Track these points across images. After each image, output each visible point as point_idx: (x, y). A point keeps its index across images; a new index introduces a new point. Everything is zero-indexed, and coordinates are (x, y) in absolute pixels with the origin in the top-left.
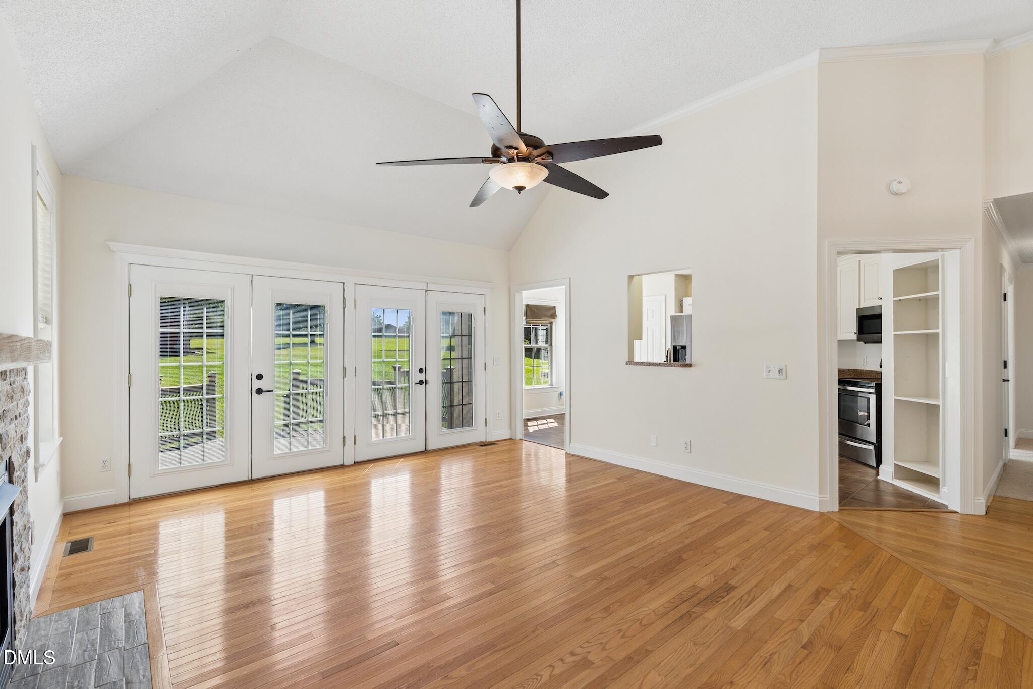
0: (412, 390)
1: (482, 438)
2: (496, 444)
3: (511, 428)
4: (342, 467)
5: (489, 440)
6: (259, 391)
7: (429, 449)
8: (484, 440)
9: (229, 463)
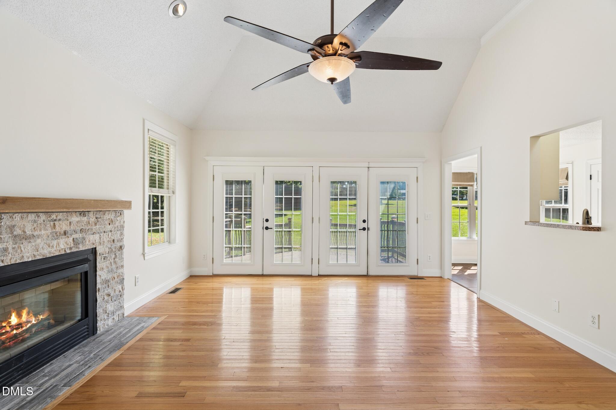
0: (357, 233)
1: (414, 273)
2: (424, 279)
3: (441, 269)
4: (310, 276)
5: (420, 275)
6: (267, 228)
7: (370, 274)
8: (416, 274)
9: (252, 264)
